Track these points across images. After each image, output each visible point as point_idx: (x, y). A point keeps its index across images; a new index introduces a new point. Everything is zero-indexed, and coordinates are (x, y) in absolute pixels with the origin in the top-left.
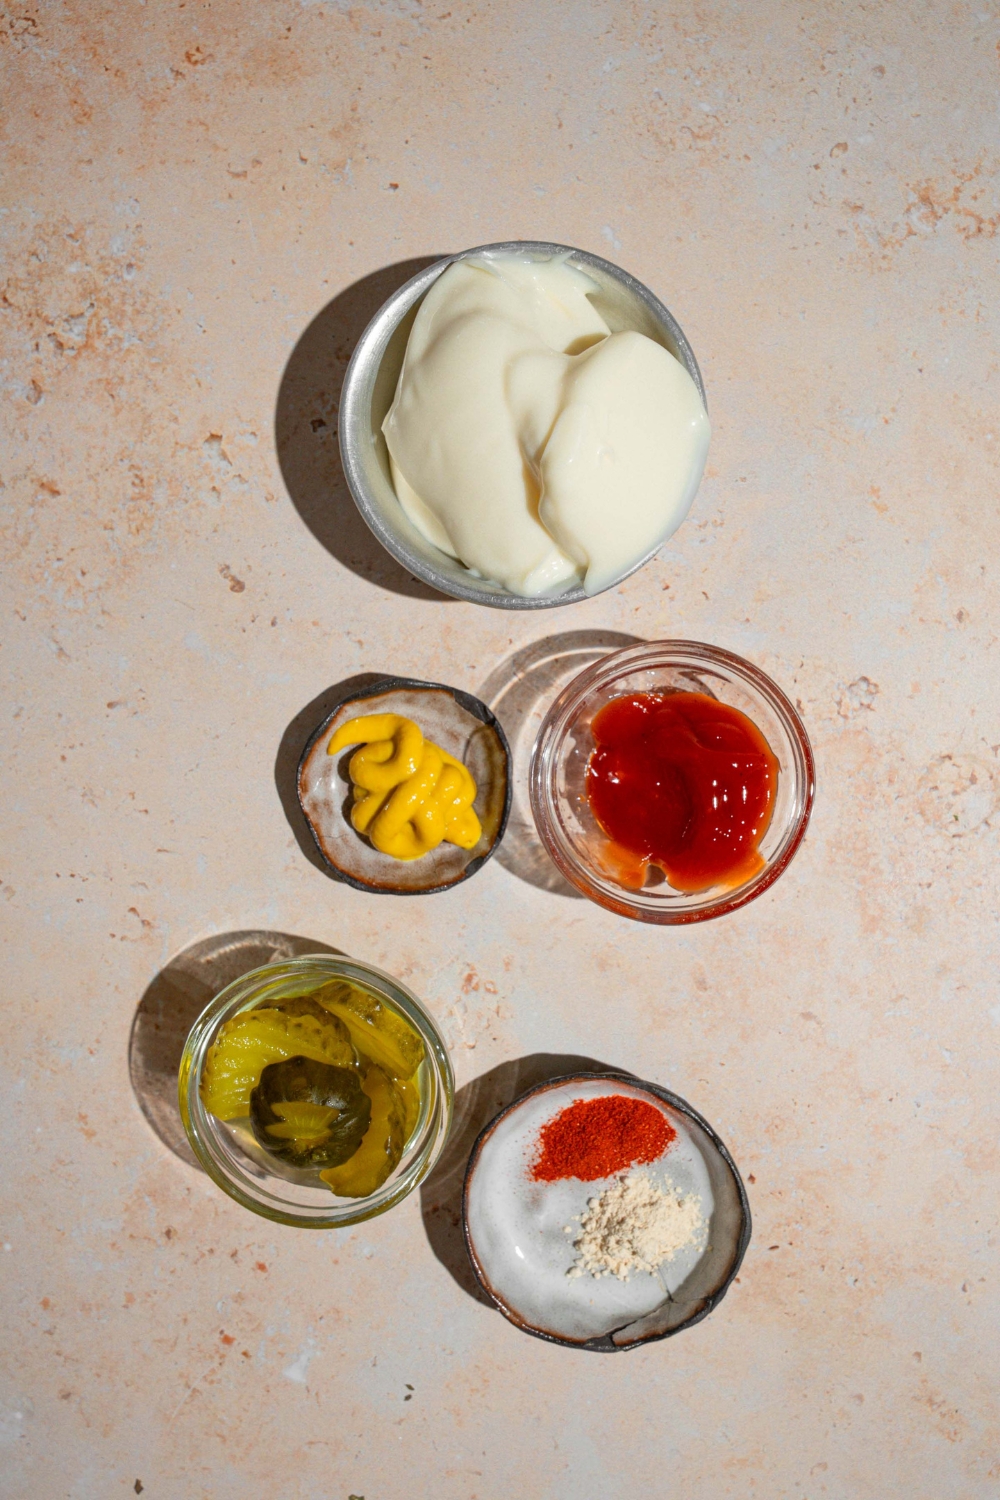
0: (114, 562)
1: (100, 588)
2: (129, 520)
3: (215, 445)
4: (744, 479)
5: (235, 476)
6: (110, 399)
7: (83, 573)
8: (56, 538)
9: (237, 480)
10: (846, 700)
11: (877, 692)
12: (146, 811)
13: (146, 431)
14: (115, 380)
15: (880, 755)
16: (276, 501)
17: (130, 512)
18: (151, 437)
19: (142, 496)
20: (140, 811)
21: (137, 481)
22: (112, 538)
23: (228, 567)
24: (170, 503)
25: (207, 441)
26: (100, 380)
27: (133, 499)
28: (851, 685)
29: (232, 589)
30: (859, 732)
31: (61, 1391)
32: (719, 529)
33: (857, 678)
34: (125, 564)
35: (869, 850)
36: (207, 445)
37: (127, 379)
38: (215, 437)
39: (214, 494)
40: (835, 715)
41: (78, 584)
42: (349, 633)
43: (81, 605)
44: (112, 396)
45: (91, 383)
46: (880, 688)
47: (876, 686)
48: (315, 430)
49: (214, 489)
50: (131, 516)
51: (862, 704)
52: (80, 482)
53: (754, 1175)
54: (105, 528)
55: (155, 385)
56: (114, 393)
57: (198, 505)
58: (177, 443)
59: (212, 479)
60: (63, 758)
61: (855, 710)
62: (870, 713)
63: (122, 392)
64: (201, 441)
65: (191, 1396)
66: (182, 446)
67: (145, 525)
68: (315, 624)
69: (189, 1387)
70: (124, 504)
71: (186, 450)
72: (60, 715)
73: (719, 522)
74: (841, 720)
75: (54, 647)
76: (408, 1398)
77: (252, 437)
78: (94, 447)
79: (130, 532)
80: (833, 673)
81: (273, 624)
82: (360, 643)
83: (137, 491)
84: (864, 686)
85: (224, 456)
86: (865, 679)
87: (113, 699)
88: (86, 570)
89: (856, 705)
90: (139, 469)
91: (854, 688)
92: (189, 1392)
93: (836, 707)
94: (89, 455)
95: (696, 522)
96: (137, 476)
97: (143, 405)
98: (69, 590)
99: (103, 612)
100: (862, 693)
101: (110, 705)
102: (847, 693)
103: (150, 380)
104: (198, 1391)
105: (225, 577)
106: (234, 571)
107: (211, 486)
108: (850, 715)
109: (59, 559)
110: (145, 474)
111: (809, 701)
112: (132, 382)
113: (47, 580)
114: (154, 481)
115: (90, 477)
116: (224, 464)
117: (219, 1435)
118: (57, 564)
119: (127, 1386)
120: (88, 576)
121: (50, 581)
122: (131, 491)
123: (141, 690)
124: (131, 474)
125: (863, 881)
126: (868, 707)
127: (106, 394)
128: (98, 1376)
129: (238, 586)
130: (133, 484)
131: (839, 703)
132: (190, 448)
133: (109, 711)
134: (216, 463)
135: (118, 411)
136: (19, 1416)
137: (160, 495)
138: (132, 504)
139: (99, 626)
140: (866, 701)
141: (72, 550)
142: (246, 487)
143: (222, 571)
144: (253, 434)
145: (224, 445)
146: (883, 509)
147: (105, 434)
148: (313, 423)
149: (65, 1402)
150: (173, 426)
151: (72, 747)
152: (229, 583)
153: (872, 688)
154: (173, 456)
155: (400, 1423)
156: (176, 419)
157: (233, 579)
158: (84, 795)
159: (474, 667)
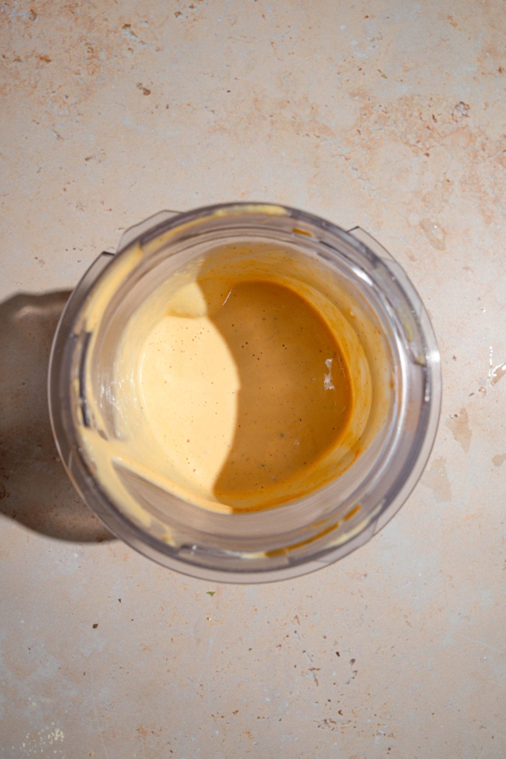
0: (82, 89)
1: (76, 103)
2: (88, 69)
3: (128, 29)
4: (388, 18)
5: (139, 42)
6: (72, 14)
7: (67, 97)
8: (51, 82)
9: (140, 43)
10: (455, 113)
11: (469, 108)
12: (111, 210)
13: (92, 27)
14: (74, 5)
15: (476, 138)
16: (162, 50)
17: (88, 65)
18: (96, 29)
19: (93, 57)
20: (107, 210)
21: (90, 50)
22: (80, 78)
23: (141, 84)
24: (108, 58)
25: (123, 28)
26: (65, 6)
27: (89, 59)
28: (457, 106)
29: (144, 94)
30: (463, 128)
31: (98, 538)
32: (381, 41)
33: (458, 103)
34: (87, 90)
35: (480, 183)
36: (123, 30)
37: (80, 4)
38: (127, 26)
39: (130, 51)
40: (451, 121)
41: (65, 103)
42: (206, 107)
43: (67, 112)
44: (73, 13)
45: (61, 8)
46: (470, 106)
47: (468, 105)
48: (177, 17)
49: (130, 49)
50: (89, 67)
51: (463, 115)
52: (61, 54)
53: (456, 356)
54: (76, 74)
55: (94, 5)
56: (73, 11)
57: (122, 57)
58: (108, 31)
59: (128, 44)
60: (65, 190)
61: (460, 118)
62: (468, 118)
63: (78, 10)
64: (120, 28)
66: (111, 32)
67: (96, 70)
68: (189, 105)
70: (84, 62)
71: (113, 33)
72: (61, 168)
73: (380, 37)
74: (455, 123)
75: (55, 135)
77: (146, 23)
78: (66, 37)
79: (89, 74)
80: (447, 101)
81: (167, 107)
82: (213, 111)
83: (90, 54)
84: (462, 106)
85: (133, 33)
86: (462, 103)
87: (88, 155)
88: (67, 95)
89: (460, 114)
90: (90, 44)
91: (458, 108)
93: (451, 117)
94: (64, 41)
95: (369, 39)
96: (89, 48)
97: (89, 15)
98: (60, 106)
99: (79, 114)
100: (462, 109)
101: (87, 159)
102: (456, 111)
103: (91, 3)
105: (140, 89)
106: (144, 85)
107: (128, 48)
108: (459, 120)
109: (53, 92)
110: (94, 47)
111: (439, 115)
112: (82, 5)
113: (48, 103)
114: (99, 49)
115: (66, 51)
116: (133, 37)
118: (52, 95)
120: (69, 98)
121: (50, 103)
122: (87, 55)
123: (102, 150)
124: (86, 47)
125: (480, 199)
126: (466, 115)
127: (69, 12)
129: (147, 92)
130: (88, 52)
131: (452, 115)
132: (115, 32)
133: (87, 162)
134: (129, 37)
135: (76, 19)
137: (103, 55)
138: (89, 61)
139: (77, 121)
140: (465, 113)
141: (60, 87)
142: (145, 46)
143: (138, 86)
144: (146, 22)
145: (132, 28)
146: (455, 25)
147: (71, 30)
148: (175, 13)
149: (101, 543)
150: (105, 23)
151: (69, 183)
152: (142, 91)
153: (466, 107)
154: (107, 36)
156: (106, 20)
157: (144, 89)
158: (77, 206)
159: (272, 116)
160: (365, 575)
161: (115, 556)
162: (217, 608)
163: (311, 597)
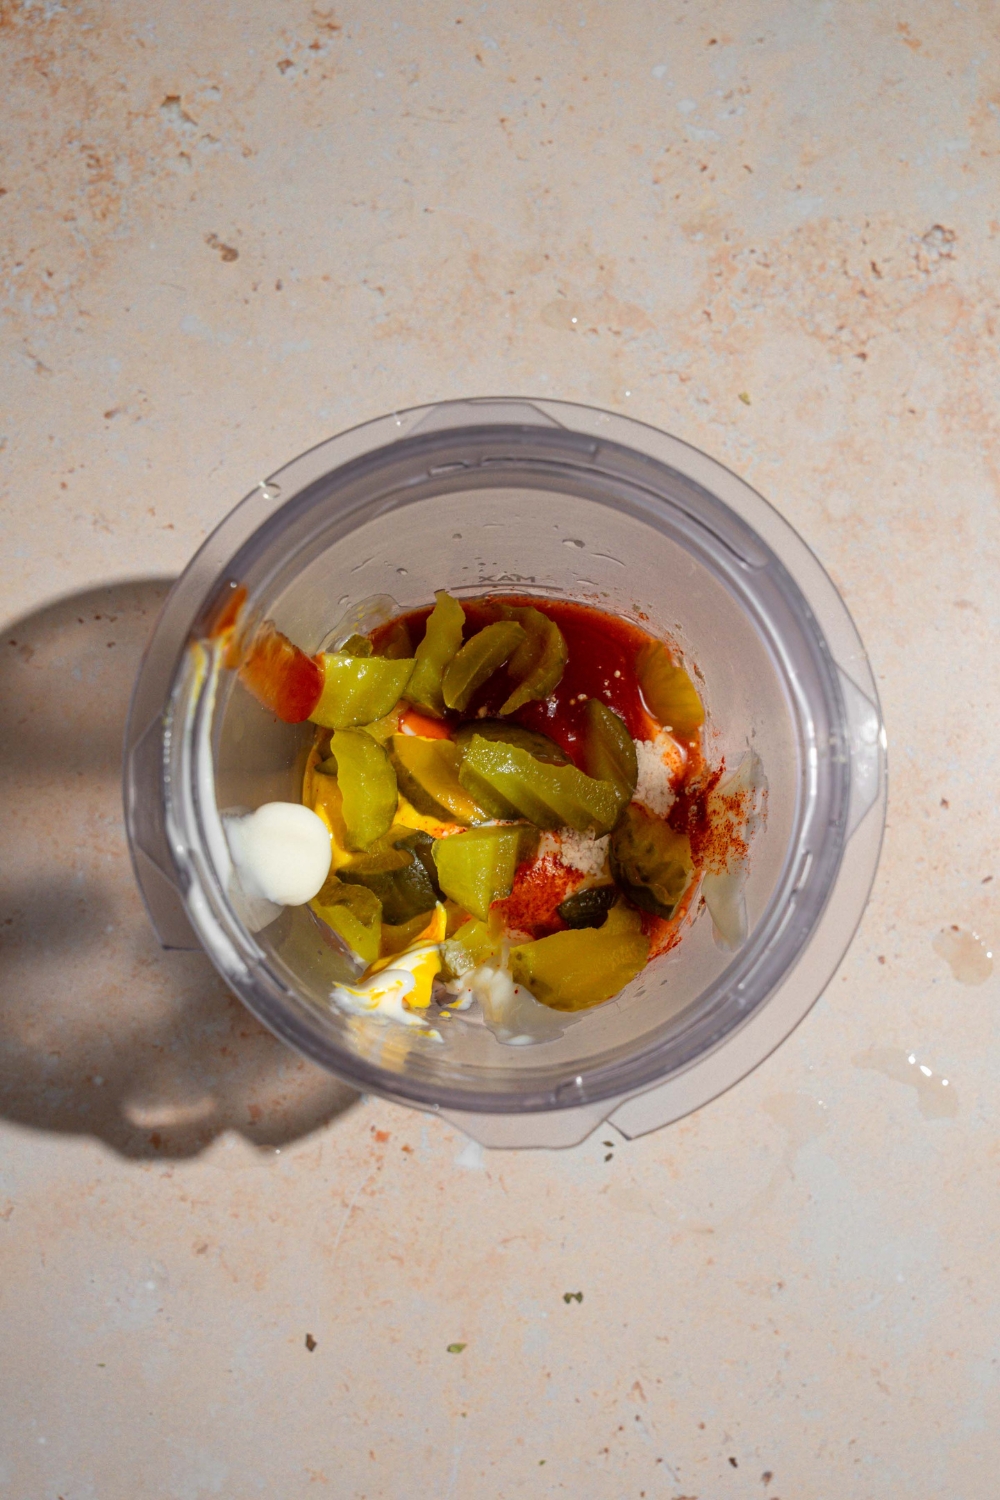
0: (83, 255)
1: (72, 287)
2: (92, 206)
3: (174, 107)
4: (761, 40)
5: (203, 137)
6: (42, 77)
7: (50, 274)
8: (11, 241)
9: (206, 140)
10: (924, 253)
11: (954, 239)
12: (171, 526)
13: (92, 107)
14: (45, 56)
15: (973, 306)
16: (256, 153)
17: (91, 197)
18: (100, 111)
19: (101, 177)
20: (164, 528)
21: (92, 162)
22: (76, 229)
23: (214, 236)
24: (135, 179)
25: (164, 105)
26: (26, 60)
27: (91, 182)
28: (925, 236)
29: (225, 258)
30: (942, 286)
31: (194, 1245)
32: (747, 97)
33: (930, 228)
34: (95, 254)
35: (985, 410)
36: (165, 110)
37: (58, 51)
38: (172, 99)
39: (184, 159)
40: (915, 272)
41: (46, 288)
42: (365, 281)
43: (53, 309)
44: (45, 74)
45: (17, 64)
46: (957, 233)
47: (951, 232)
48: (283, 72)
49: (182, 154)
50: (94, 201)
51: (941, 255)
52: (27, 175)
53: (947, 798)
54: (66, 219)
55: (92, 54)
56: (45, 70)
57: (168, 175)
58: (130, 113)
59: (178, 144)
60: (64, 486)
61: (936, 262)
62: (953, 263)
63: (56, 67)
64: (156, 106)
65: (352, 1216)
66: (137, 115)
67: (112, 208)
68: (326, 278)
69: (346, 1206)
70: (83, 190)
71: (141, 118)
72: (51, 438)
73: (744, 88)
74: (923, 276)
75: (31, 362)
76: (609, 1158)
77: (214, 91)
78: (36, 134)
79: (95, 219)
80: (902, 226)
81: (279, 287)
82: (380, 290)
83: (94, 172)
84: (938, 234)
85: (186, 117)
86: (938, 227)
87: (111, 406)
88: (51, 270)
89: (935, 256)
90: (91, 148)
91: (929, 239)
92: (348, 1212)
93: (914, 262)
94: (31, 144)
95: (720, 93)
96: (91, 157)
97: (82, 78)
98: (37, 296)
99: (81, 313)
100: (938, 242)
101: (108, 415)
102: (923, 246)
103: (85, 49)
104: (359, 1208)
105: (214, 247)
106: (223, 239)
107: (178, 152)
108: (931, 268)
109: (18, 264)
110: (100, 153)
111: (886, 260)
112: (64, 56)
113: (8, 290)
114: (112, 158)
115: (38, 167)
116: (188, 126)
117: (394, 1258)
118: (16, 270)
119: (273, 1221)
120: (55, 276)
121: (13, 290)
122: (88, 174)
123: (140, 392)
124: (84, 155)
125: (987, 445)
126: (949, 256)
127: (37, 73)
128: (236, 1216)
129: (230, 254)
130: (89, 166)
131: (917, 257)
132: (146, 116)
133: (108, 422)
134: (179, 126)
135: (55, 90)
136: (151, 1286)
137: (122, 172)
138: (90, 188)
139: (79, 330)
140: (945, 250)
141: (32, 251)
142: (217, 146)
143: (208, 241)
144: (215, 88)
145: (184, 105)
146: (915, 44)
147: (45, 116)
148: (279, 64)
149: (202, 1257)
150: (121, 95)
151: (71, 471)
152: (218, 253)
153: (948, 236)
154: (128, 127)
155: (605, 1191)
156: (123, 88)
157: (224, 247)
158: (95, 522)
159: (512, 293)
160: (780, 1285)
161: (235, 1280)
162: (464, 1377)
163: (666, 1339)
